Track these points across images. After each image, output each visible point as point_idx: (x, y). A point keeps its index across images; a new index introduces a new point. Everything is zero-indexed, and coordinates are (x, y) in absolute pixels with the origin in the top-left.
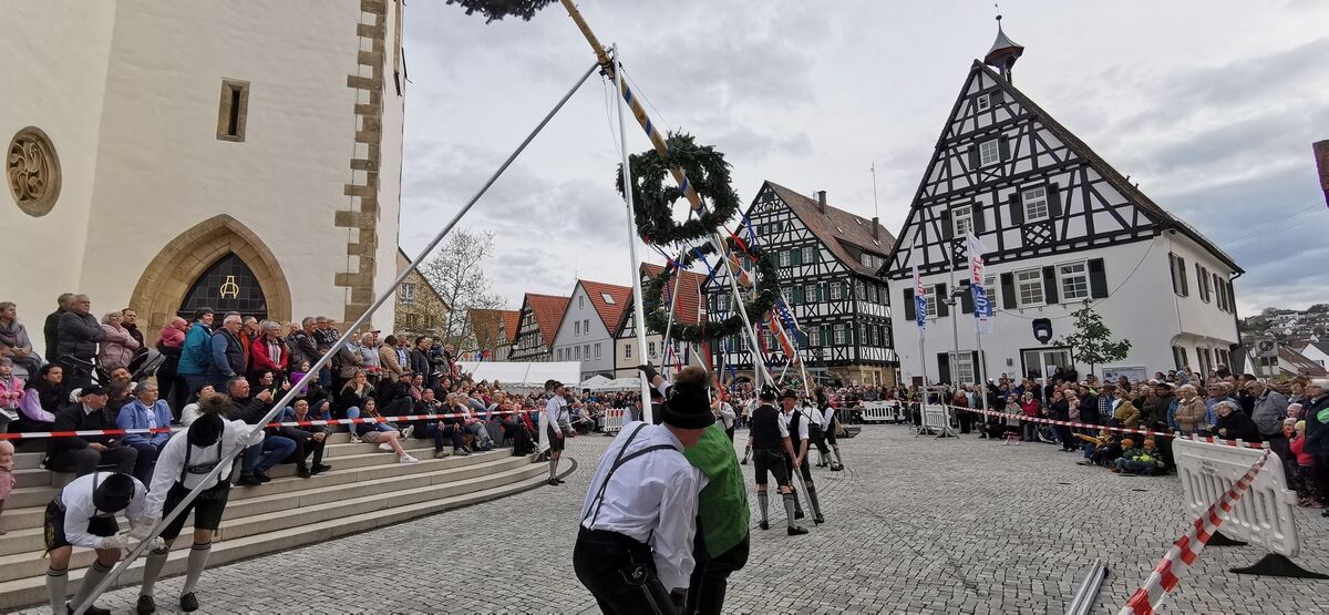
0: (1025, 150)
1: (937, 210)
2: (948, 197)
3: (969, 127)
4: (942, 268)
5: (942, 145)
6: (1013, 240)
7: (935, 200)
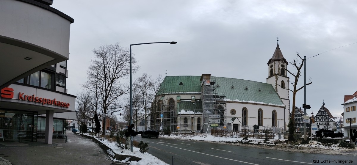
0: (325, 113)
1: (318, 117)
2: (319, 116)
3: (321, 111)
4: (318, 121)
5: (319, 111)
6: (323, 120)
7: (318, 116)
